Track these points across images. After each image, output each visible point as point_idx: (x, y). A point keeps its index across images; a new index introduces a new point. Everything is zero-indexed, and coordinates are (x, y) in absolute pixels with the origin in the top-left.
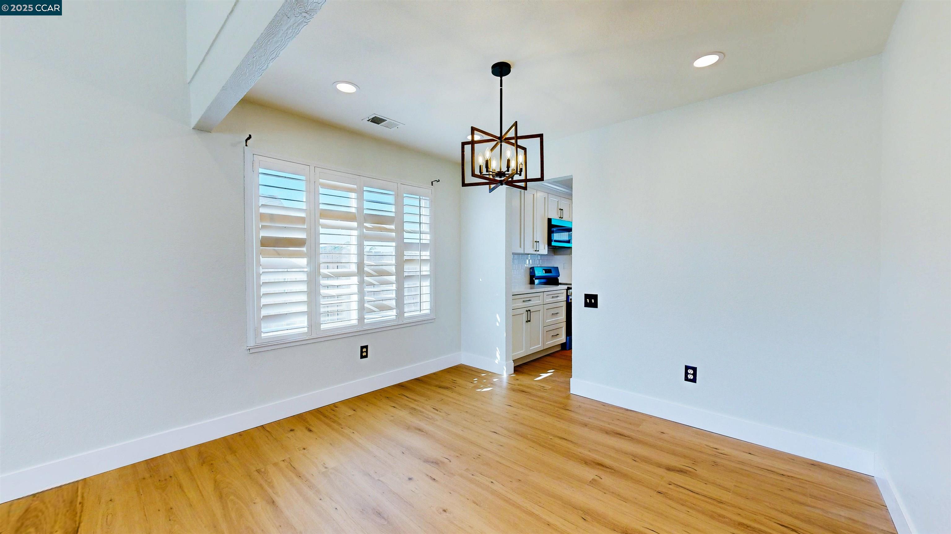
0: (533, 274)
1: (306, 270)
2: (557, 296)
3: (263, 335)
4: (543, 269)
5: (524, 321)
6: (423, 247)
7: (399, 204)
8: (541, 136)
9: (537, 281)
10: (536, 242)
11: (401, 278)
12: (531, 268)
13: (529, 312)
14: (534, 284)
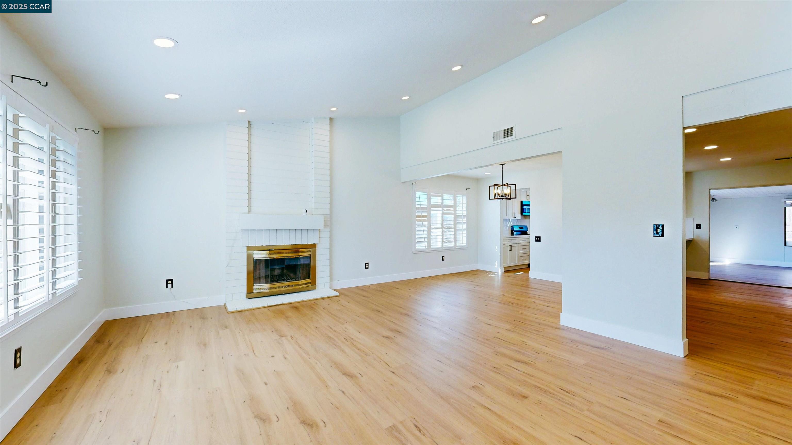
0: (513, 229)
1: (427, 226)
2: (526, 240)
3: (417, 248)
4: (519, 227)
5: (509, 250)
6: (464, 217)
7: (455, 200)
8: (515, 185)
9: (515, 233)
10: (514, 213)
11: (456, 230)
12: (512, 226)
13: (511, 246)
14: (513, 234)
